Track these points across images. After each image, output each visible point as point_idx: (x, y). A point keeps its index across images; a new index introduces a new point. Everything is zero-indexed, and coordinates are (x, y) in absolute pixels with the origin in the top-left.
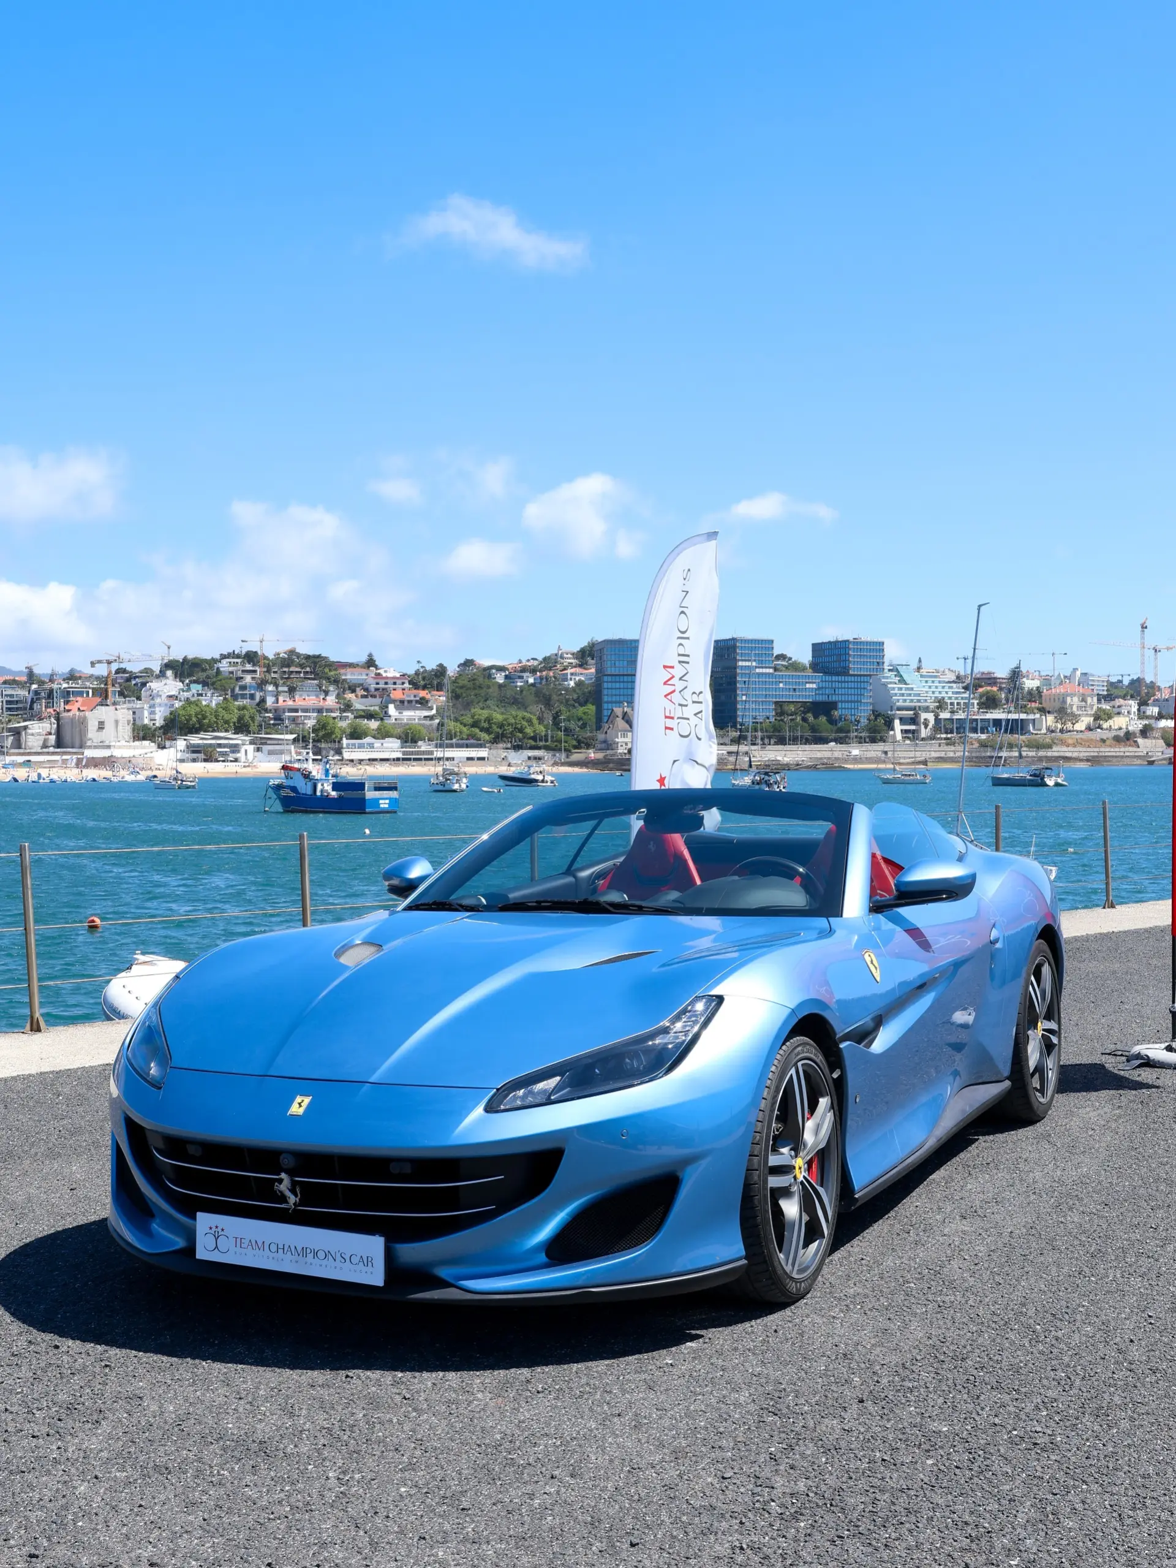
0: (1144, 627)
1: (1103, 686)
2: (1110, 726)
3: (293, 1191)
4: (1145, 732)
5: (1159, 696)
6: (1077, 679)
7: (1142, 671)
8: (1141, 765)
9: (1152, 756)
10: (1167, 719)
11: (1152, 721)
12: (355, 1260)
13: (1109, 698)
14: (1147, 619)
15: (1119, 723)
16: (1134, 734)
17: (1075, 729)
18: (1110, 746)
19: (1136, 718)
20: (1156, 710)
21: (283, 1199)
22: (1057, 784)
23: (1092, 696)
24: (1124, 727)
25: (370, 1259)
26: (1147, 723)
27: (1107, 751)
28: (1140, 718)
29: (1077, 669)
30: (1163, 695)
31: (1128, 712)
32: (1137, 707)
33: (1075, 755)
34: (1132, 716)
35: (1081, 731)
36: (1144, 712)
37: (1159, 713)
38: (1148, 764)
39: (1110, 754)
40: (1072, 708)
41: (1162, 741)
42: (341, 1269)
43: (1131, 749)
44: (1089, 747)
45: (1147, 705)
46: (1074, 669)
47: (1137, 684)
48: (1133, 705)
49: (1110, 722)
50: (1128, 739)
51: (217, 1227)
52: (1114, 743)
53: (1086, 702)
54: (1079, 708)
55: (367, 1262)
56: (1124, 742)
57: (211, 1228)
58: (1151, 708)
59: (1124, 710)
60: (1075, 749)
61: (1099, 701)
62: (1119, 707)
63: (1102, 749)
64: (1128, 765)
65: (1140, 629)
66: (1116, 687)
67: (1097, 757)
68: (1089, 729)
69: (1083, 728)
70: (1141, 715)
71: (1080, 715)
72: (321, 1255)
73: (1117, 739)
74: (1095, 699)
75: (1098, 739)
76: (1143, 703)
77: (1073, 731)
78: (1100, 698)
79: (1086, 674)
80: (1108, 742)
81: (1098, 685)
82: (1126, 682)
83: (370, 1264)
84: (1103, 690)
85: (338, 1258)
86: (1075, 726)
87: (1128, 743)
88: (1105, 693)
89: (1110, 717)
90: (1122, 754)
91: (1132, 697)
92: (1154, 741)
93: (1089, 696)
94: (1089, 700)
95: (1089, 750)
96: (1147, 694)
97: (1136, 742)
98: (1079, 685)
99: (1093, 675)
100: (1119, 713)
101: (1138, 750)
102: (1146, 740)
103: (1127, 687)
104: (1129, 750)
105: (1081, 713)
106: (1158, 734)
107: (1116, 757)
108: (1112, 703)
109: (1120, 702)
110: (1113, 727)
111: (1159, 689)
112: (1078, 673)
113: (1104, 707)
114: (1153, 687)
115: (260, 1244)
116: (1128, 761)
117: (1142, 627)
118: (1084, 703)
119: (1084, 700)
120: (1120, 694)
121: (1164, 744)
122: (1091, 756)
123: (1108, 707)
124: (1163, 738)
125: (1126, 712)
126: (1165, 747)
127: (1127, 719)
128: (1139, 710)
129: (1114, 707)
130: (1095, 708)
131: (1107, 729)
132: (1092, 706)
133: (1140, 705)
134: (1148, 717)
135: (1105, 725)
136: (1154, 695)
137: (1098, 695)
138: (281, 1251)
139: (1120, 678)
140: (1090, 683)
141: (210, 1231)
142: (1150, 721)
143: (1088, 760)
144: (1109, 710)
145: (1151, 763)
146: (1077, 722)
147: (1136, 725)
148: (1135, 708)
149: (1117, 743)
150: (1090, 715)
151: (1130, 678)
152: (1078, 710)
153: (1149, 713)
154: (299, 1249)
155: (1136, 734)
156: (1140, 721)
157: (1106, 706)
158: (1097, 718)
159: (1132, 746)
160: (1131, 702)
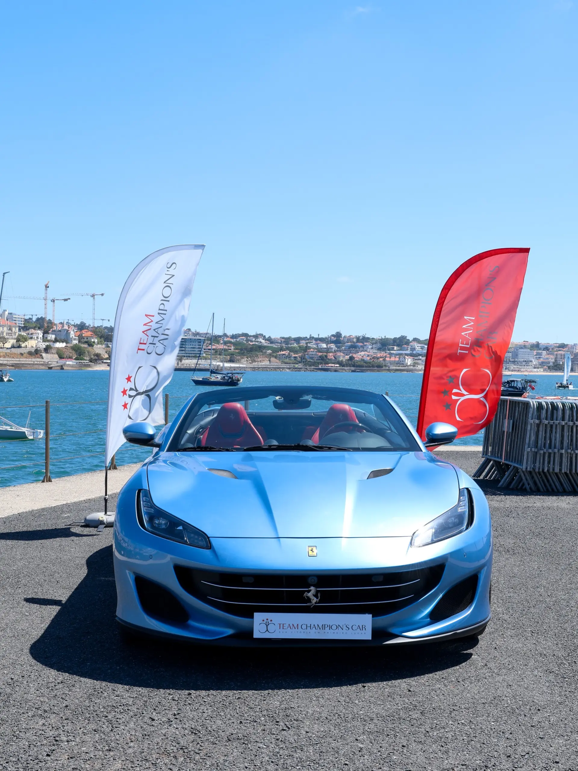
0: (47, 287)
1: (22, 321)
2: (26, 346)
3: (316, 596)
4: (47, 350)
5: (55, 328)
6: (6, 316)
7: (46, 313)
8: (44, 369)
9: (51, 364)
10: (60, 342)
11: (51, 343)
12: (354, 628)
13: (25, 328)
14: (49, 282)
15: (31, 344)
16: (40, 351)
17: (5, 346)
18: (26, 358)
19: (42, 341)
20: (53, 337)
21: (309, 600)
22: (9, 381)
23: (15, 327)
24: (34, 346)
25: (364, 626)
26: (48, 344)
27: (23, 360)
28: (44, 341)
29: (6, 310)
30: (58, 328)
31: (37, 337)
32: (42, 334)
33: (5, 362)
34: (39, 340)
35: (8, 348)
36: (46, 338)
37: (55, 339)
38: (48, 369)
39: (26, 362)
40: (3, 334)
41: (57, 355)
42: (346, 633)
43: (38, 360)
44: (13, 358)
45: (48, 333)
46: (4, 310)
47: (41, 321)
48: (40, 333)
49: (26, 343)
50: (37, 354)
51: (267, 619)
52: (28, 355)
53: (12, 331)
54: (8, 334)
55: (363, 628)
56: (34, 355)
57: (263, 621)
58: (51, 335)
59: (35, 336)
60: (5, 359)
61: (20, 330)
62: (32, 334)
63: (21, 360)
64: (36, 369)
65: (45, 288)
66: (28, 322)
67: (18, 364)
68: (13, 347)
69: (10, 346)
70: (45, 340)
71: (8, 338)
72: (334, 627)
73: (30, 353)
74: (17, 329)
75: (19, 353)
76: (46, 332)
77: (4, 348)
78: (20, 329)
79: (11, 313)
80: (25, 355)
81: (18, 321)
82: (34, 319)
83: (364, 629)
84: (22, 324)
85: (345, 628)
86: (5, 345)
87: (37, 356)
88: (23, 325)
89: (25, 340)
90: (33, 362)
91: (39, 328)
92: (52, 355)
93: (13, 327)
94: (14, 329)
95: (13, 359)
96: (48, 327)
97: (41, 355)
98: (7, 320)
99: (15, 315)
100: (31, 338)
101: (43, 360)
102: (48, 354)
103: (34, 322)
104: (37, 360)
105: (9, 337)
106: (54, 351)
107: (29, 364)
108: (27, 332)
109: (32, 331)
110: (28, 346)
111: (55, 325)
112: (7, 313)
113: (23, 334)
114: (51, 323)
115: (295, 626)
116: (37, 366)
117: (46, 287)
118: (10, 331)
119: (10, 329)
120: (32, 326)
121: (58, 357)
122: (15, 364)
123: (25, 334)
124: (57, 354)
125: (36, 337)
126: (59, 359)
127: (36, 342)
128: (43, 336)
129: (28, 334)
130: (17, 334)
131: (24, 347)
132: (15, 333)
133: (44, 333)
134: (48, 341)
135: (23, 345)
136: (52, 328)
137: (19, 326)
138: (309, 628)
139: (31, 317)
140: (14, 319)
141: (263, 622)
142: (50, 343)
143: (12, 366)
144: (26, 336)
145: (50, 368)
146: (6, 342)
147: (43, 345)
148: (41, 336)
149: (30, 356)
150: (14, 339)
151: (37, 317)
152: (7, 335)
153: (49, 338)
154: (320, 626)
155: (41, 351)
156: (44, 343)
157: (23, 333)
158: (18, 340)
159: (39, 358)
160: (39, 332)
